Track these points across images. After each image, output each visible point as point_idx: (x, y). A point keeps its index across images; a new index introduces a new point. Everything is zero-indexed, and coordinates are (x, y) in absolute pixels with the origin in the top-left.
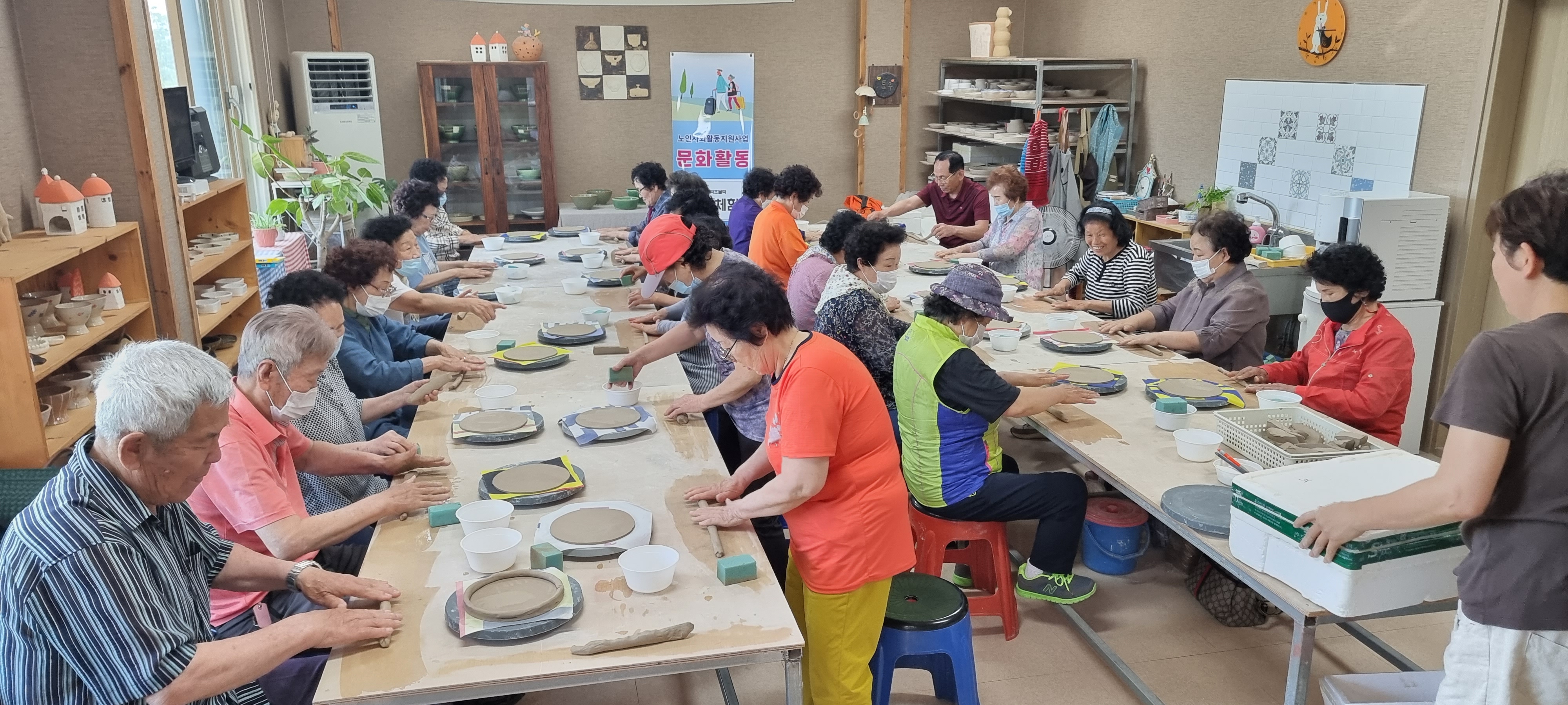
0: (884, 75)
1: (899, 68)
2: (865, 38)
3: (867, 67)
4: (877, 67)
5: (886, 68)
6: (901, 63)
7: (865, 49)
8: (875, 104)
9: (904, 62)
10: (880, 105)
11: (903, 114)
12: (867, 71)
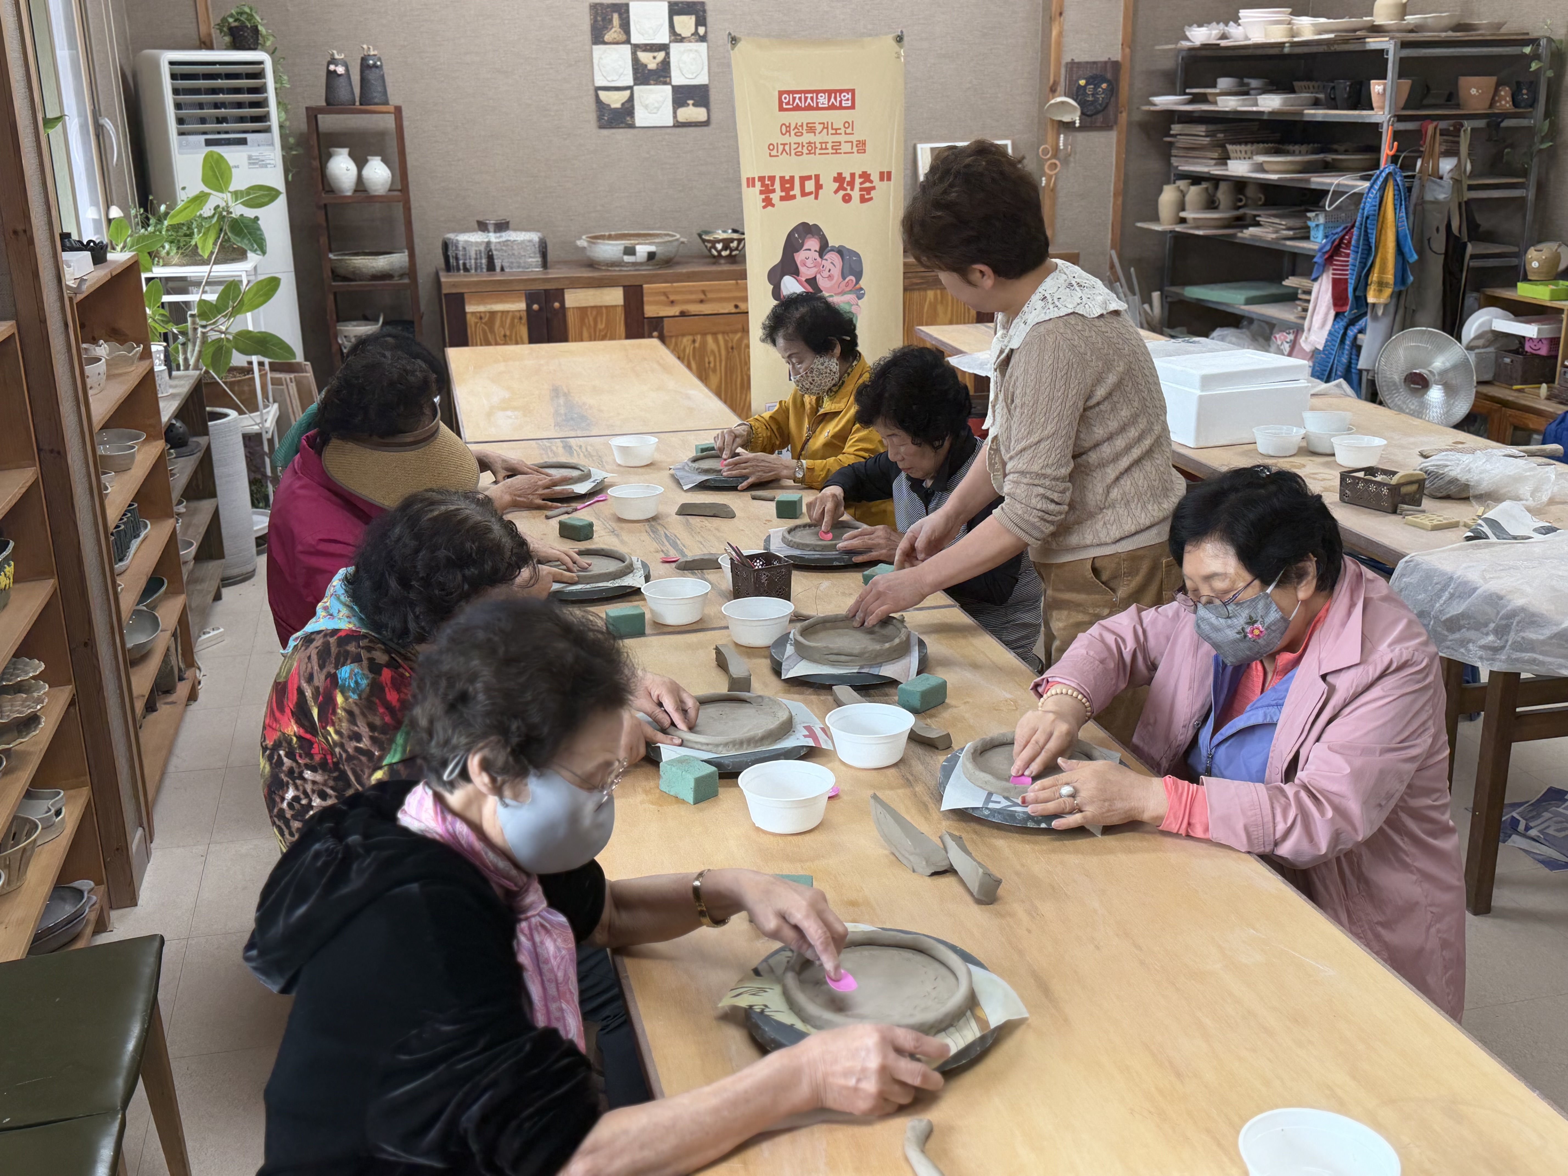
0: (1092, 77)
1: (1116, 65)
2: (1061, 14)
3: (1064, 64)
4: (1079, 63)
5: (1093, 64)
6: (1118, 57)
7: (1060, 34)
8: (1077, 125)
9: (1124, 56)
10: (1083, 128)
11: (1119, 142)
12: (1063, 71)
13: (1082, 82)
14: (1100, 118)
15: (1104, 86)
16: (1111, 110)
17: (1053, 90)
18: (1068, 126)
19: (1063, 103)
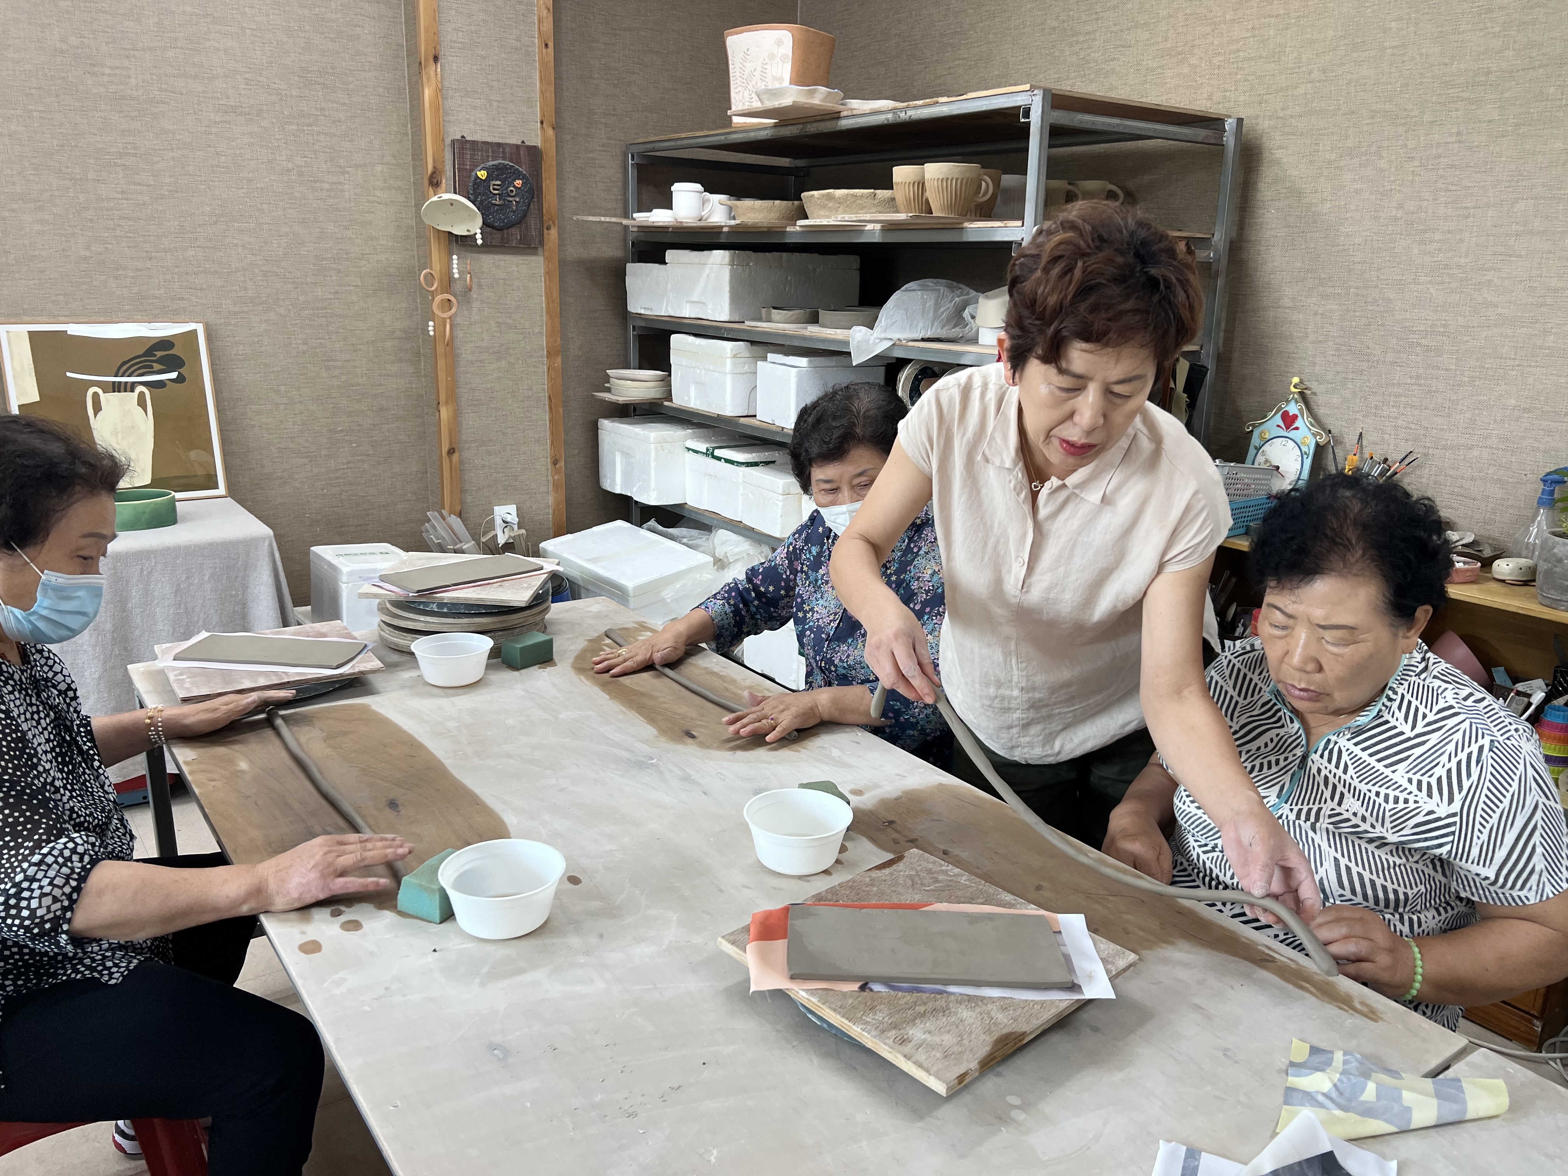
0: (497, 167)
1: (534, 153)
2: (436, 59)
3: (448, 141)
4: (474, 142)
5: (497, 147)
6: (535, 139)
7: (440, 91)
8: (480, 242)
9: (545, 140)
10: (488, 247)
11: (548, 273)
12: (448, 156)
13: (482, 174)
14: (516, 233)
15: (518, 183)
16: (532, 221)
17: (434, 183)
18: (464, 242)
19: (452, 203)
